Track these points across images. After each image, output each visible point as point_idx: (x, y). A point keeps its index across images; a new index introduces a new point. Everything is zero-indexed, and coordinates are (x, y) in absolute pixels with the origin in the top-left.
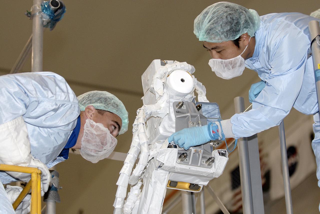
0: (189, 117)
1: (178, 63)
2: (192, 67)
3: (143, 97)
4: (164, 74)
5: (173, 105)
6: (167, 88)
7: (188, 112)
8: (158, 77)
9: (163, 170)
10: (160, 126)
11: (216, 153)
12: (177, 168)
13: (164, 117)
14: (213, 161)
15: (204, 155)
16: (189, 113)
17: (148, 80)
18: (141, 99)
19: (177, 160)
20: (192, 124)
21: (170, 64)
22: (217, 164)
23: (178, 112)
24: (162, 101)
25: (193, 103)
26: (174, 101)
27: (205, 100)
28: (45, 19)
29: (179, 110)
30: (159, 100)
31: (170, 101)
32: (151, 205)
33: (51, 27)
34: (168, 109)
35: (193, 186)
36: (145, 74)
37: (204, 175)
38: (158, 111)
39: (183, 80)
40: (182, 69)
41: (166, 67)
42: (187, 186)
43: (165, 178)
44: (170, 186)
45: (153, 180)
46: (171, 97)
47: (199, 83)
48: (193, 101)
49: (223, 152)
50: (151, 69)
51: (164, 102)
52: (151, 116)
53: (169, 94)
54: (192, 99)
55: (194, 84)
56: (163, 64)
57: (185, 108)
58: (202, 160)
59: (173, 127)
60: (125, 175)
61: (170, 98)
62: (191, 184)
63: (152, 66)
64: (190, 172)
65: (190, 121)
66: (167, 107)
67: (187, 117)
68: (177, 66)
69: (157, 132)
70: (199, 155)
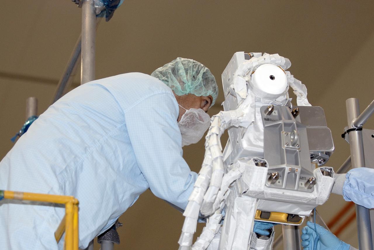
0: (281, 126)
1: (266, 55)
2: (286, 60)
3: (223, 102)
4: (248, 70)
5: (260, 111)
6: (252, 88)
7: (280, 119)
8: (239, 74)
9: (249, 197)
10: (243, 139)
11: (318, 172)
12: (266, 194)
13: (249, 126)
14: (314, 183)
15: (303, 176)
16: (282, 121)
17: (229, 80)
18: (222, 105)
19: (266, 182)
20: (285, 135)
21: (256, 57)
22: (320, 187)
23: (267, 119)
24: (245, 106)
25: (287, 108)
26: (261, 105)
27: (306, 103)
28: (98, 6)
29: (269, 117)
30: (241, 105)
31: (255, 105)
32: (235, 243)
33: (107, 17)
34: (253, 116)
35: (292, 217)
36: (225, 71)
37: (304, 202)
38: (240, 118)
39: (272, 78)
40: (272, 62)
41: (251, 61)
42: (284, 217)
43: (252, 207)
44: (261, 218)
45: (236, 210)
46: (258, 100)
47: (297, 81)
48: (288, 105)
49: (328, 170)
50: (232, 65)
51: (247, 106)
52: (231, 125)
53: (254, 96)
54: (287, 102)
55: (288, 83)
56: (248, 57)
57: (277, 114)
58: (300, 182)
59: (260, 140)
60: (194, 203)
61: (256, 101)
62: (289, 214)
63: (233, 61)
64: (284, 198)
65: (283, 131)
66: (252, 113)
67: (279, 126)
68: (266, 60)
69: (240, 146)
70: (296, 175)
